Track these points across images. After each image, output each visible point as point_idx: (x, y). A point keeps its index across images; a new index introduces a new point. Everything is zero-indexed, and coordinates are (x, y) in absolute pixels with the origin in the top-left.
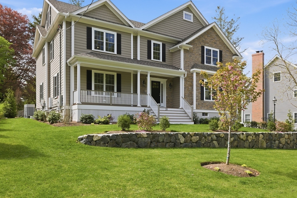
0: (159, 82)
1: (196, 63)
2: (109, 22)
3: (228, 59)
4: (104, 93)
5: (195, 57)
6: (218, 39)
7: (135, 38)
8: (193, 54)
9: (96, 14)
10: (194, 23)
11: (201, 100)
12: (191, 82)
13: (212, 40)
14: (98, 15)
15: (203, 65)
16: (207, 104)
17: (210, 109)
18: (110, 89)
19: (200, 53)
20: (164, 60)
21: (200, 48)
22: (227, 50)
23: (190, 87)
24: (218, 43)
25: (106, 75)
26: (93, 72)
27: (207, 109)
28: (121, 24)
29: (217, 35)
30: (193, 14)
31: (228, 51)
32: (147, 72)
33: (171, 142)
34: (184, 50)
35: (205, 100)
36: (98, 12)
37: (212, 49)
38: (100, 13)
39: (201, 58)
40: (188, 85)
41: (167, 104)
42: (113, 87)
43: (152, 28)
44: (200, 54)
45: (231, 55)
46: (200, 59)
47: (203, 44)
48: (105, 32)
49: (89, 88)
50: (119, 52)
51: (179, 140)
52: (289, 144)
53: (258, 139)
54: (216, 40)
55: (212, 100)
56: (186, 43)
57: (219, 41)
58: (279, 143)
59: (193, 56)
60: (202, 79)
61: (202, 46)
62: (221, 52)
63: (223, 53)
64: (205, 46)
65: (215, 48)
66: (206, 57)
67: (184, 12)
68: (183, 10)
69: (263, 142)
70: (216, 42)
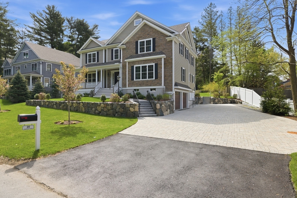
1: (131, 55)
3: (161, 43)
5: (131, 51)
7: (105, 51)
11: (132, 80)
15: (137, 54)
16: (137, 82)
17: (139, 86)
18: (94, 81)
19: (135, 47)
21: (135, 43)
22: (161, 35)
24: (151, 33)
25: (93, 74)
26: (88, 74)
27: (137, 86)
28: (98, 47)
29: (150, 28)
30: (142, 18)
34: (123, 49)
35: (135, 80)
37: (145, 40)
45: (165, 38)
46: (135, 51)
47: (137, 40)
48: (92, 53)
49: (86, 81)
50: (98, 61)
52: (105, 111)
53: (79, 106)
54: (149, 31)
55: (141, 79)
56: (121, 45)
57: (152, 31)
58: (96, 110)
59: (129, 51)
60: (132, 65)
61: (136, 42)
62: (154, 39)
63: (156, 40)
64: (139, 40)
65: (148, 38)
66: (140, 48)
67: (135, 21)
68: (134, 20)
69: (82, 108)
70: (149, 33)
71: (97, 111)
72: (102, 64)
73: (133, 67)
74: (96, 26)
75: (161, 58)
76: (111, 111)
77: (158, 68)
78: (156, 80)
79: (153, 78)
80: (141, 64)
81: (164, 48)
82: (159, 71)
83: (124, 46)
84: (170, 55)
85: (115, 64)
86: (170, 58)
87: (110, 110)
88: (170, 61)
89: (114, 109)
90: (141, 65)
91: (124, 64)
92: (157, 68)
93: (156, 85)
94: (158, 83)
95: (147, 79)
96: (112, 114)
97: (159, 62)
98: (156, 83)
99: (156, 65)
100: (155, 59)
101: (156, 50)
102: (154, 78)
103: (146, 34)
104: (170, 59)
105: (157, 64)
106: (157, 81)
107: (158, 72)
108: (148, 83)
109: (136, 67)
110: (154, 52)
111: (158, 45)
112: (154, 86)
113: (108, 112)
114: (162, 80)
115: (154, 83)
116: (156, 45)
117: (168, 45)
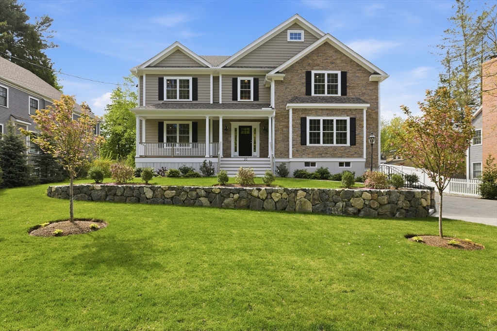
0: (251, 127)
1: (297, 95)
2: (188, 67)
3: (358, 83)
4: (177, 145)
5: (294, 88)
6: (339, 57)
7: (216, 79)
8: (291, 85)
9: (168, 62)
10: (305, 42)
11: (302, 145)
12: (286, 122)
13: (327, 59)
14: (170, 62)
15: (310, 97)
16: (314, 149)
17: (319, 156)
18: (184, 140)
19: (304, 81)
20: (256, 98)
21: (304, 75)
22: (358, 68)
23: (284, 130)
24: (338, 61)
25: (180, 125)
26: (165, 123)
27: (313, 157)
28: (198, 67)
29: (337, 51)
30: (305, 30)
31: (360, 70)
32: (218, 117)
33: (133, 196)
34: (276, 81)
35: (308, 144)
36: (171, 60)
37: (326, 72)
38: (173, 60)
39: (305, 88)
40: (282, 126)
41: (260, 152)
42: (188, 137)
43: (239, 62)
44: (303, 83)
45: (365, 75)
46: (304, 90)
47: (308, 69)
48: (178, 78)
49: (161, 140)
50: (195, 97)
51: (144, 193)
52: (374, 209)
53: (294, 198)
54: (334, 58)
55: (321, 144)
56: (276, 73)
57: (340, 58)
58: (347, 205)
59: (291, 87)
60: (303, 116)
61: (307, 72)
62: (344, 74)
63: (348, 75)
64: (313, 70)
65: (333, 70)
66: (315, 86)
67: (289, 32)
68: (287, 30)
69: (305, 202)
70: (335, 61)
71: (350, 209)
72: (208, 106)
73: (304, 120)
74: (47, 21)
75: (362, 110)
76: (388, 206)
77: (357, 127)
78: (352, 146)
79: (346, 143)
80: (322, 116)
81: (364, 92)
82: (357, 132)
83: (281, 77)
84: (375, 106)
85: (263, 109)
86: (374, 111)
87: (384, 205)
88: (374, 117)
89: (393, 203)
90: (321, 118)
91: (279, 112)
92: (355, 126)
93: (352, 156)
94: (356, 153)
95: (335, 144)
96: (388, 213)
97: (358, 117)
98: (352, 153)
99: (353, 121)
100: (350, 110)
101: (348, 94)
102: (348, 144)
103: (328, 61)
104: (374, 113)
105: (355, 118)
106: (354, 148)
107: (357, 134)
108: (336, 152)
109: (311, 121)
110: (345, 97)
111: (352, 85)
112: (348, 157)
113: (380, 210)
114: (363, 148)
115: (349, 152)
116: (348, 84)
117: (371, 88)
